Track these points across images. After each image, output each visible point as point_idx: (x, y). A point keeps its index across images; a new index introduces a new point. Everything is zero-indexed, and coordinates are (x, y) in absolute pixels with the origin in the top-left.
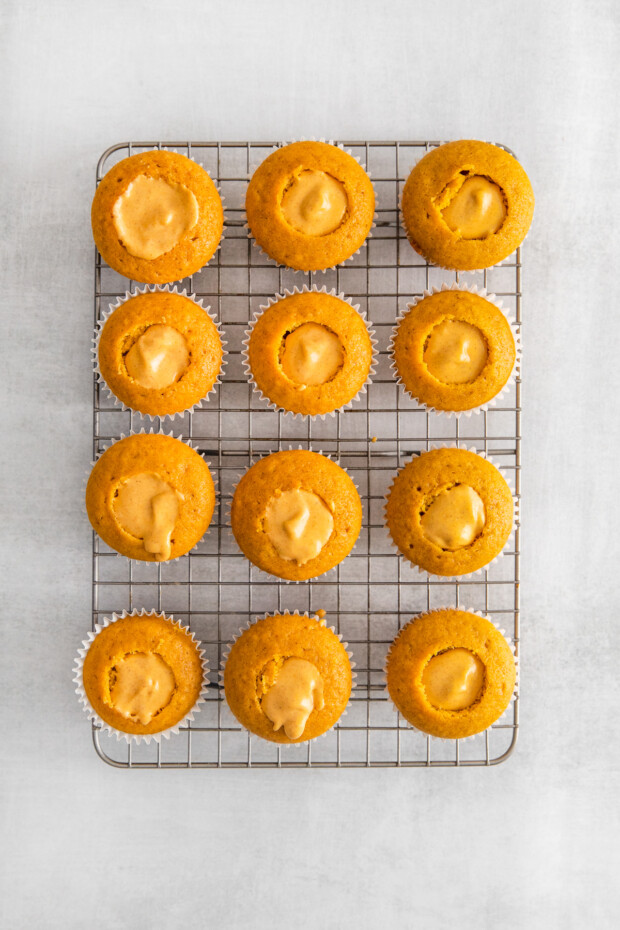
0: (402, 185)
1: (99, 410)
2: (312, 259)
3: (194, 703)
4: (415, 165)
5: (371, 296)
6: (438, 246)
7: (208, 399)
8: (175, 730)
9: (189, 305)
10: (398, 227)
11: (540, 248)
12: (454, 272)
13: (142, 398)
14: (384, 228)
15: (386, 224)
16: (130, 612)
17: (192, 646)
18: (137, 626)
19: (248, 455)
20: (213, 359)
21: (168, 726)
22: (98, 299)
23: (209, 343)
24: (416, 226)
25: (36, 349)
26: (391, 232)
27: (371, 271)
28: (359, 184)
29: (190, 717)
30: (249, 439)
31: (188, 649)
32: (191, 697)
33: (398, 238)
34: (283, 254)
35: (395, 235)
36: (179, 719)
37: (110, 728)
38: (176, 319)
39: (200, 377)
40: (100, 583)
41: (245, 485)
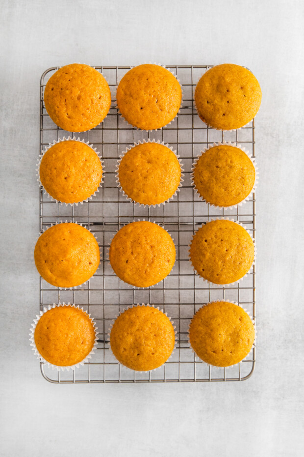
0: (194, 87)
1: (43, 202)
2: (150, 124)
3: (91, 350)
4: (201, 77)
5: (179, 143)
6: (213, 117)
7: (95, 195)
8: (82, 363)
9: (86, 147)
10: (193, 109)
11: (275, 136)
12: (221, 130)
13: (62, 194)
14: (186, 109)
15: (186, 107)
16: (57, 305)
17: (89, 321)
18: (61, 311)
19: (118, 225)
20: (98, 175)
21: (79, 361)
22: (42, 146)
23: (96, 167)
24: (202, 107)
25: (19, 177)
26: (189, 111)
27: (179, 131)
28: (173, 86)
29: (89, 357)
30: (118, 217)
31: (87, 323)
32: (90, 346)
33: (193, 114)
34: (136, 122)
35: (191, 113)
36: (83, 358)
37: (49, 364)
38: (79, 154)
39: (91, 184)
40: (44, 290)
41: (117, 239)
